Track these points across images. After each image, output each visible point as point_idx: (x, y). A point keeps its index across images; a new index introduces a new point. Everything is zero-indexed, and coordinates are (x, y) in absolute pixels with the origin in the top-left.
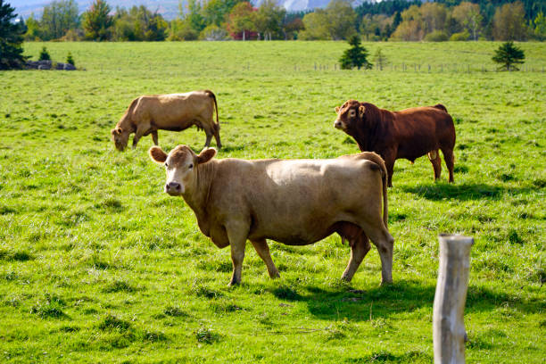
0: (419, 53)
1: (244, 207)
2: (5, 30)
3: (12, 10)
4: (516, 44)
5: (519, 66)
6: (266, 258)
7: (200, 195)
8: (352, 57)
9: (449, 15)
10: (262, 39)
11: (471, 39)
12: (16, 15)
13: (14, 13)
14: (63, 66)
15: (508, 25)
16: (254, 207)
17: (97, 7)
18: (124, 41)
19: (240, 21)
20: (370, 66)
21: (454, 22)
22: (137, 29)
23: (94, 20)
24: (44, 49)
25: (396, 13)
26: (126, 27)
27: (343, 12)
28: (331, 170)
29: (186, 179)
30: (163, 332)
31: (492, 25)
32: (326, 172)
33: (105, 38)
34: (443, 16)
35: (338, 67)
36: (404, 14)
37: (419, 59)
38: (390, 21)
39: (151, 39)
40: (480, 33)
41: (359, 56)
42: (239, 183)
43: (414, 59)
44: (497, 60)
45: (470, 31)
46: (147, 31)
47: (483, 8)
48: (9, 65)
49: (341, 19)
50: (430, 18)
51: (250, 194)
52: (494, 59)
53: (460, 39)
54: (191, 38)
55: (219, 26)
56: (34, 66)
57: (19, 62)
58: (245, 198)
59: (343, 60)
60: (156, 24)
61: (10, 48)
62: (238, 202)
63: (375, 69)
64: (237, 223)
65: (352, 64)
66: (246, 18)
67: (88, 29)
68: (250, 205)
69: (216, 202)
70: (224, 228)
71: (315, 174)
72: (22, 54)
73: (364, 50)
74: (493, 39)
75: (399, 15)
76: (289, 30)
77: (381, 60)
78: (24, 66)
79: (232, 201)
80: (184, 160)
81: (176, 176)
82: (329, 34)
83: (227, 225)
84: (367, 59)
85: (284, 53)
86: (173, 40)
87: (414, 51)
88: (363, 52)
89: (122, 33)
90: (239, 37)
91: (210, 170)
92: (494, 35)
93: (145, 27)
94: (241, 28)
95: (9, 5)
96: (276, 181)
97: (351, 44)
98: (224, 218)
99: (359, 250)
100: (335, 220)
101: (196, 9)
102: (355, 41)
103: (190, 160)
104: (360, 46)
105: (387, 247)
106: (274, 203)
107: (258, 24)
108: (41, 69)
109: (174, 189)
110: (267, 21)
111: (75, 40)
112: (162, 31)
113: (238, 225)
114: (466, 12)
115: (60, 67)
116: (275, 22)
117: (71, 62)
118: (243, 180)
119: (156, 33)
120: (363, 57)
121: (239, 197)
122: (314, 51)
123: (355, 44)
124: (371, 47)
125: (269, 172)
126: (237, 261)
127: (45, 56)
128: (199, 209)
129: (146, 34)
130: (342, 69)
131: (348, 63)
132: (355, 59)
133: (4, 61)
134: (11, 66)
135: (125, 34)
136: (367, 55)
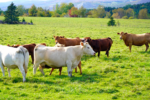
0: (126, 22)
2: (14, 13)
9: (125, 11)
10: (79, 17)
13: (16, 8)
14: (30, 23)
15: (143, 14)
17: (33, 7)
18: (40, 17)
19: (73, 12)
20: (116, 26)
21: (128, 13)
22: (43, 13)
23: (32, 11)
24: (24, 18)
25: (110, 11)
26: (41, 13)
27: (101, 10)
31: (138, 15)
33: (35, 16)
35: (107, 25)
36: (113, 11)
37: (127, 24)
39: (47, 16)
40: (135, 17)
41: (113, 23)
43: (125, 24)
45: (133, 16)
46: (46, 14)
48: (14, 23)
49: (101, 12)
53: (132, 18)
54: (58, 16)
55: (66, 13)
56: (22, 23)
57: (18, 22)
59: (108, 24)
60: (49, 12)
61: (15, 18)
66: (75, 11)
67: (30, 13)
72: (18, 20)
73: (114, 21)
75: (111, 11)
76: (87, 15)
77: (119, 24)
78: (19, 23)
82: (97, 16)
84: (115, 23)
85: (89, 21)
86: (53, 17)
87: (125, 21)
88: (114, 22)
89: (39, 15)
90: (73, 16)
92: (139, 18)
93: (46, 13)
94: (74, 14)
95: (15, 6)
97: (111, 19)
101: (58, 8)
104: (113, 20)
108: (24, 24)
110: (81, 12)
111: (26, 16)
112: (50, 14)
114: (130, 11)
115: (29, 24)
116: (83, 12)
119: (49, 15)
123: (112, 19)
127: (24, 21)
129: (46, 15)
130: (108, 26)
131: (110, 24)
132: (112, 23)
133: (13, 22)
134: (15, 23)
135: (40, 15)
136: (115, 22)
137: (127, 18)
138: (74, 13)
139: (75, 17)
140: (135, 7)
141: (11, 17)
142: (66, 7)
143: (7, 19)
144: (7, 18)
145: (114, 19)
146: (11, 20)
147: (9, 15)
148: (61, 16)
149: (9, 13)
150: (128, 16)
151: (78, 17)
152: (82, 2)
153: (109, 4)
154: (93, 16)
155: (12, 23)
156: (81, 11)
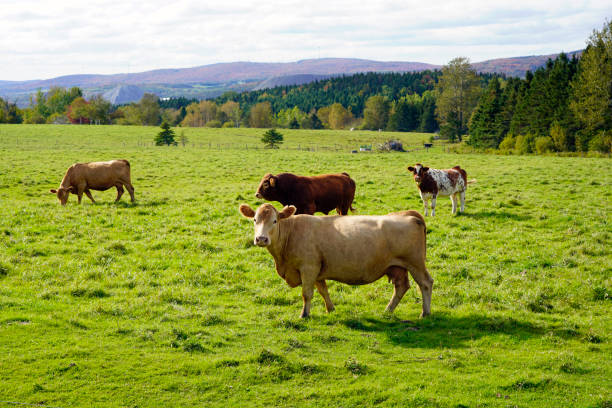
1: (317, 255)
4: (279, 131)
5: (279, 145)
6: (325, 295)
7: (280, 245)
8: (164, 138)
9: (218, 109)
10: (94, 123)
11: (235, 126)
15: (260, 116)
16: (325, 254)
19: (78, 111)
20: (176, 144)
21: (223, 115)
22: (1, 115)
25: (181, 108)
28: (386, 224)
29: (271, 233)
30: (317, 364)
31: (249, 117)
32: (383, 226)
34: (214, 111)
35: (154, 144)
36: (187, 108)
37: (208, 140)
38: (178, 112)
39: (12, 122)
40: (241, 122)
41: (169, 137)
42: (312, 234)
43: (204, 139)
44: (265, 141)
45: (234, 121)
46: (8, 116)
47: (241, 105)
49: (149, 111)
50: (205, 111)
51: (322, 244)
52: (263, 140)
53: (230, 126)
54: (41, 122)
55: (60, 114)
58: (317, 247)
59: (157, 139)
60: (15, 111)
62: (312, 250)
63: (180, 146)
64: (311, 267)
65: (164, 142)
66: (82, 108)
68: (321, 253)
69: (294, 250)
70: (298, 272)
71: (374, 228)
74: (249, 127)
75: (184, 109)
76: (113, 118)
77: (184, 140)
79: (308, 250)
80: (269, 217)
81: (264, 230)
83: (301, 270)
84: (174, 139)
85: (112, 134)
86: (28, 123)
88: (171, 134)
90: (77, 121)
91: (287, 225)
93: (7, 113)
94: (78, 116)
96: (344, 233)
97: (163, 128)
98: (300, 264)
99: (401, 288)
100: (390, 264)
101: (42, 101)
102: (166, 127)
103: (274, 217)
104: (169, 130)
105: (428, 286)
106: (342, 251)
107: (91, 112)
109: (262, 242)
110: (97, 111)
112: (19, 116)
113: (310, 269)
114: (231, 108)
116: (103, 111)
118: (315, 233)
119: (15, 118)
120: (172, 137)
121: (313, 246)
122: (133, 133)
123: (166, 129)
124: (176, 131)
125: (336, 226)
126: (307, 298)
128: (279, 257)
129: (7, 118)
130: (158, 144)
131: (161, 141)
136: (174, 136)
137: (219, 126)
139: (83, 123)
140: (246, 97)
145: (172, 128)
148: (49, 120)
150: (222, 120)
152: (116, 85)
153: (186, 90)
154: (131, 120)
156: (97, 109)
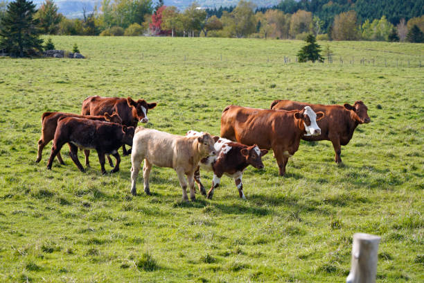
3: (34, 6)
8: (308, 53)
9: (288, 19)
12: (37, 11)
17: (46, 7)
20: (322, 60)
21: (302, 26)
22: (77, 25)
23: (44, 17)
24: (50, 40)
26: (69, 24)
31: (332, 29)
33: (53, 32)
41: (314, 52)
45: (314, 33)
46: (85, 27)
56: (49, 55)
57: (38, 51)
59: (301, 55)
61: (31, 39)
65: (307, 58)
72: (41, 44)
73: (318, 46)
76: (210, 29)
77: (329, 54)
78: (42, 55)
82: (234, 33)
84: (320, 53)
88: (317, 48)
92: (332, 36)
93: (85, 24)
97: (308, 42)
102: (311, 39)
104: (315, 43)
107: (184, 24)
108: (57, 57)
110: (191, 22)
112: (97, 27)
115: (71, 56)
116: (197, 22)
117: (76, 51)
119: (93, 29)
120: (317, 52)
123: (311, 42)
124: (322, 44)
129: (85, 30)
130: (299, 62)
131: (305, 57)
132: (311, 54)
133: (25, 49)
134: (30, 54)
135: (68, 30)
136: (320, 51)
138: (171, 24)
141: (20, 35)
142: (130, 8)
143: (6, 41)
144: (6, 38)
145: (318, 42)
146: (17, 44)
147: (13, 29)
148: (126, 32)
149: (13, 26)
151: (182, 36)
155: (21, 54)
156: (192, 19)
